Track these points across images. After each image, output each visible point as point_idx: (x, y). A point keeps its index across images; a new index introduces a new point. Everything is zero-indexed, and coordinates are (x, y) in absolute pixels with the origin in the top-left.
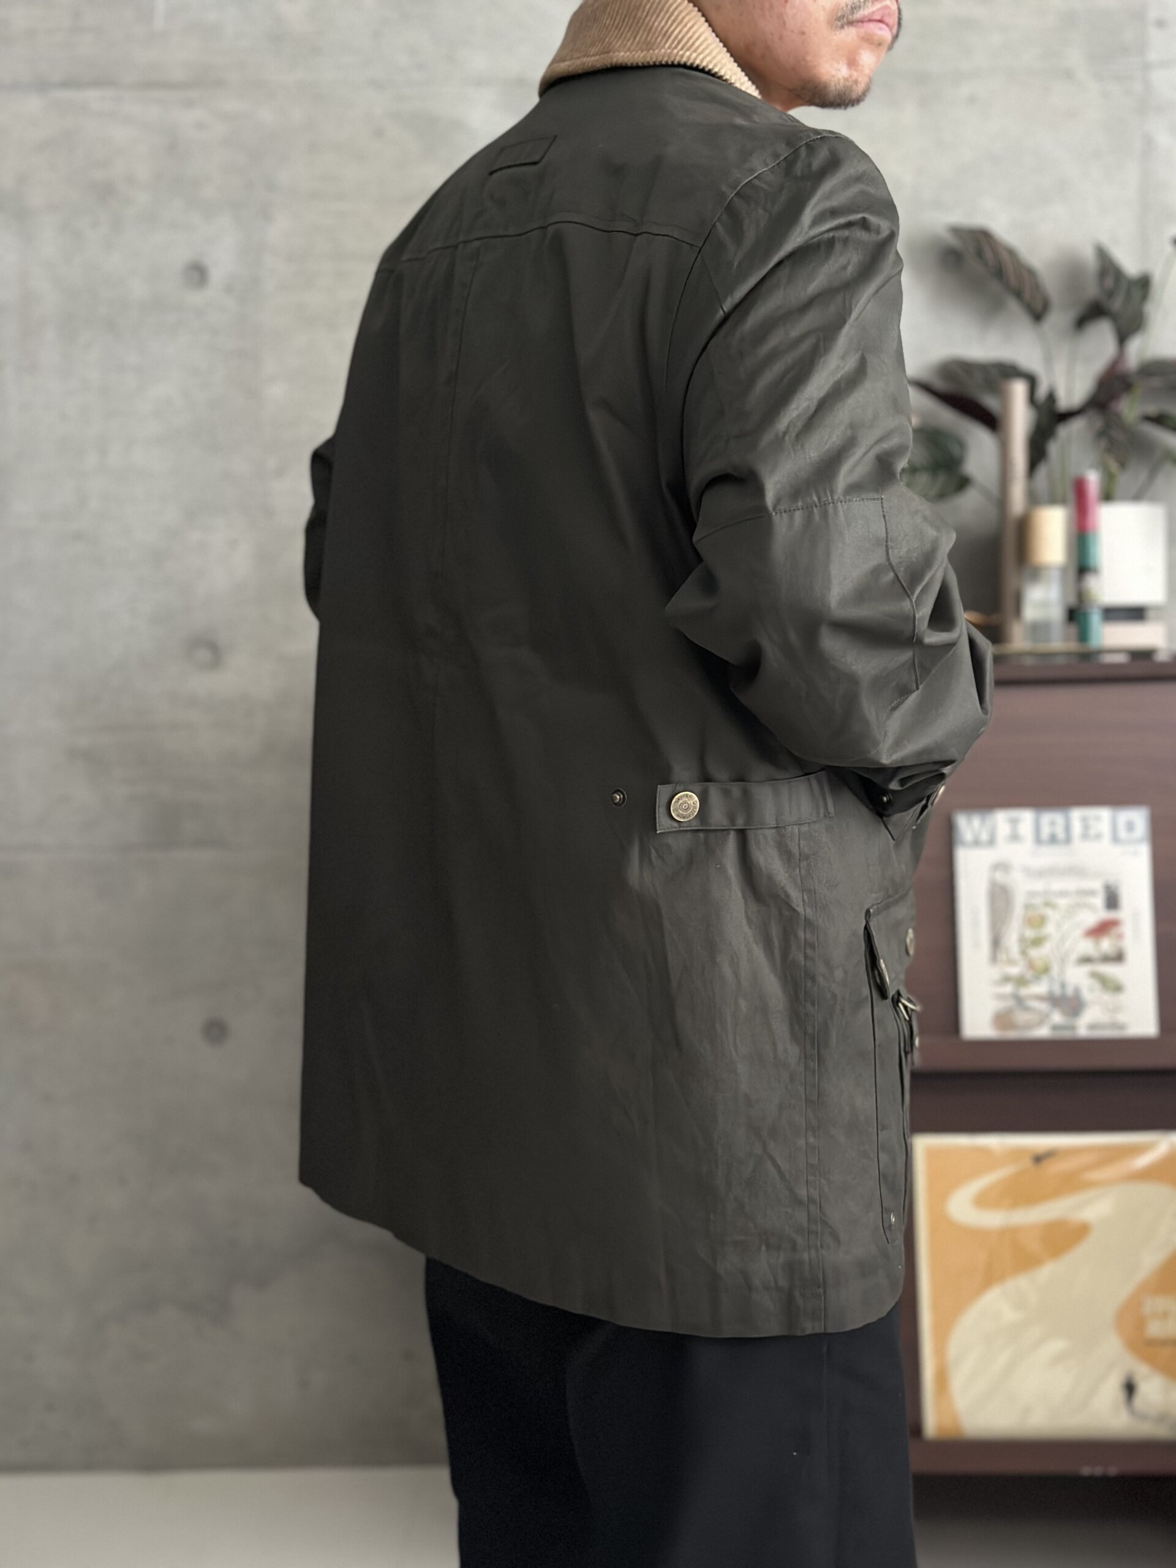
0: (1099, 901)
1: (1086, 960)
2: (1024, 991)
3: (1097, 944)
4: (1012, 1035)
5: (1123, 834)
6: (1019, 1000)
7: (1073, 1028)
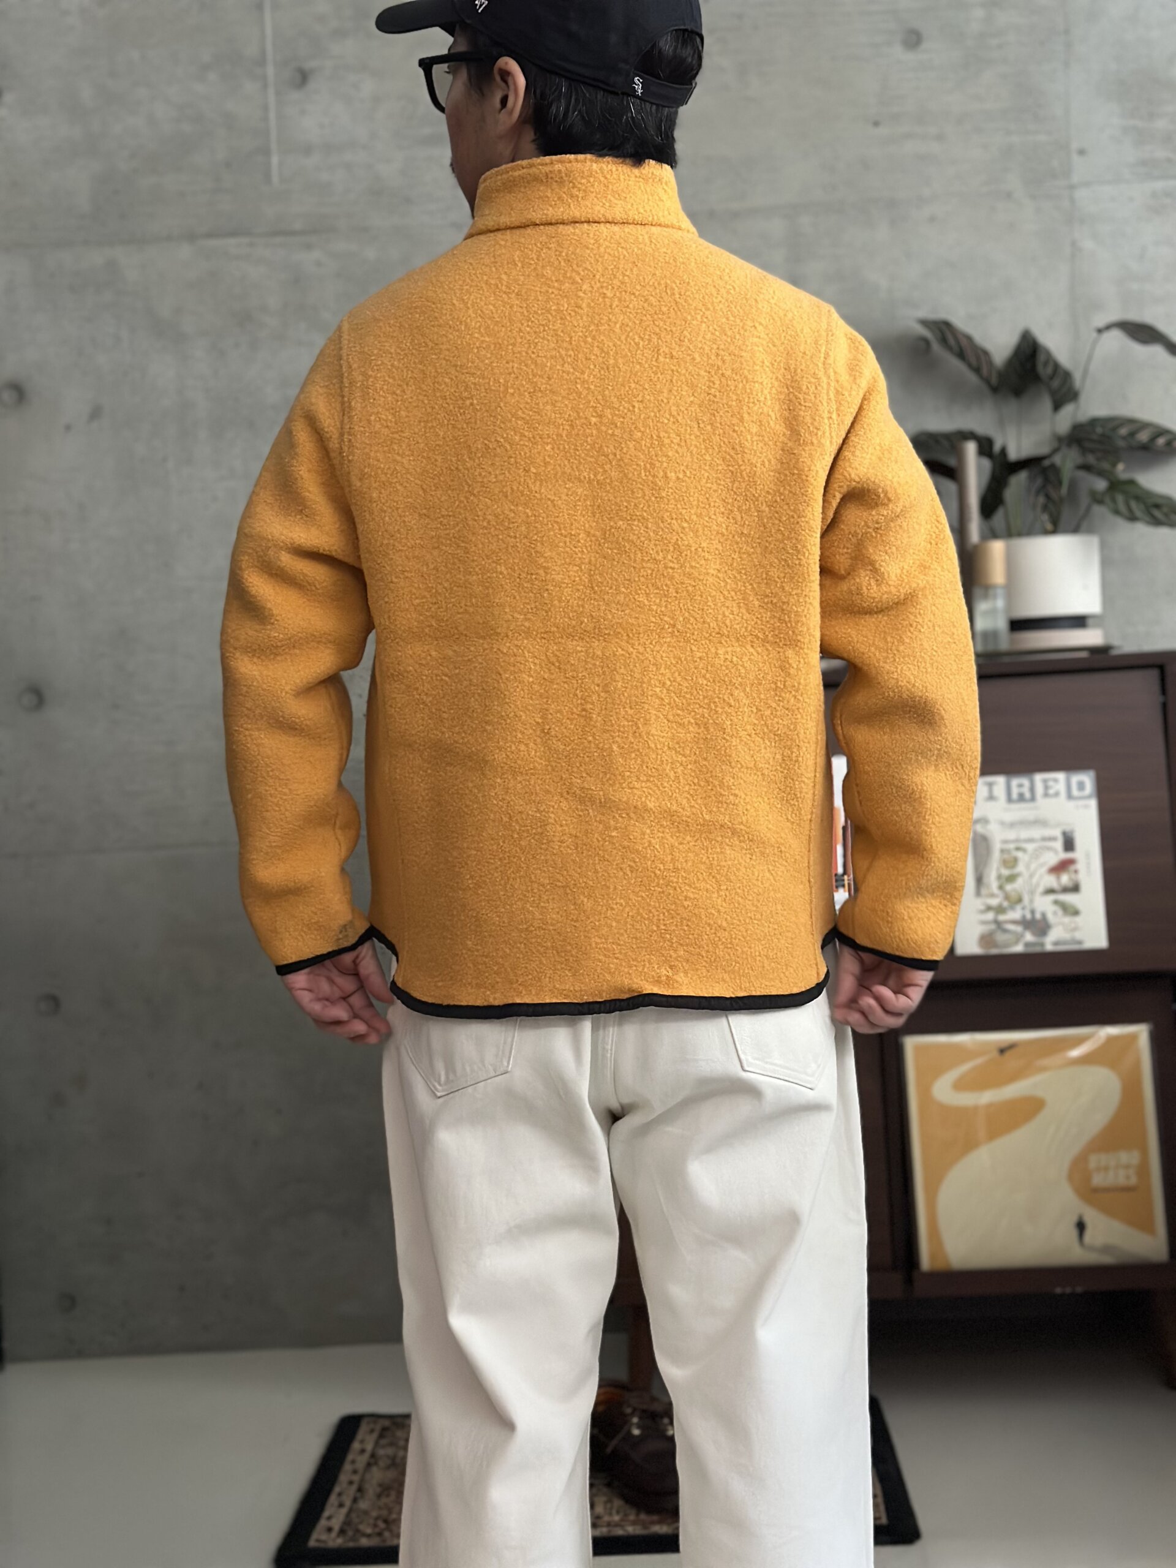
0: (1059, 845)
1: (1050, 891)
2: (1001, 918)
3: (1058, 878)
4: (994, 951)
5: (1075, 792)
6: (997, 923)
7: (1042, 945)
